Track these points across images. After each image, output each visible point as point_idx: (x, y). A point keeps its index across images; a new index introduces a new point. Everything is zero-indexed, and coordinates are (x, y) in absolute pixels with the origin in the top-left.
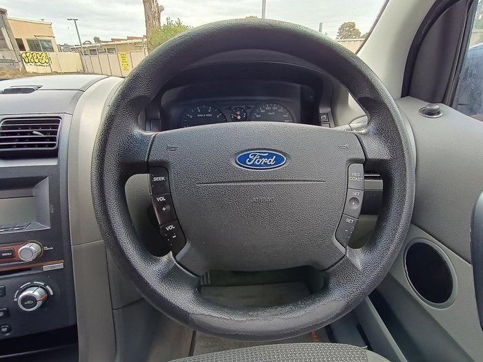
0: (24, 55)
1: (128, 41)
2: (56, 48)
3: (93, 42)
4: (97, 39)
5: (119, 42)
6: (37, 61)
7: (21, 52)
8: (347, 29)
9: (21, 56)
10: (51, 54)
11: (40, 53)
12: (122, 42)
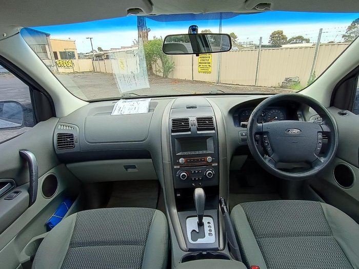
0: (58, 62)
1: (122, 50)
2: (76, 56)
3: (97, 51)
4: (100, 49)
5: (116, 51)
6: (65, 65)
7: (56, 60)
8: (277, 35)
9: (56, 63)
10: (74, 61)
11: (68, 60)
12: (118, 51)
